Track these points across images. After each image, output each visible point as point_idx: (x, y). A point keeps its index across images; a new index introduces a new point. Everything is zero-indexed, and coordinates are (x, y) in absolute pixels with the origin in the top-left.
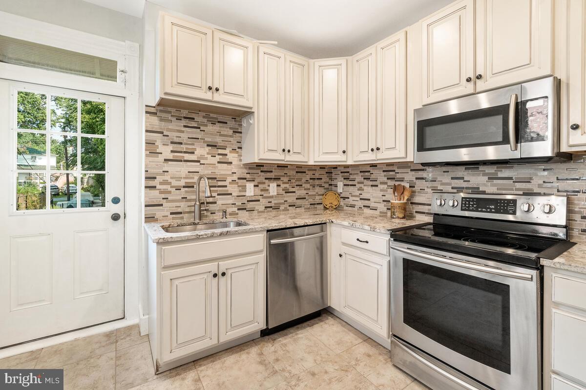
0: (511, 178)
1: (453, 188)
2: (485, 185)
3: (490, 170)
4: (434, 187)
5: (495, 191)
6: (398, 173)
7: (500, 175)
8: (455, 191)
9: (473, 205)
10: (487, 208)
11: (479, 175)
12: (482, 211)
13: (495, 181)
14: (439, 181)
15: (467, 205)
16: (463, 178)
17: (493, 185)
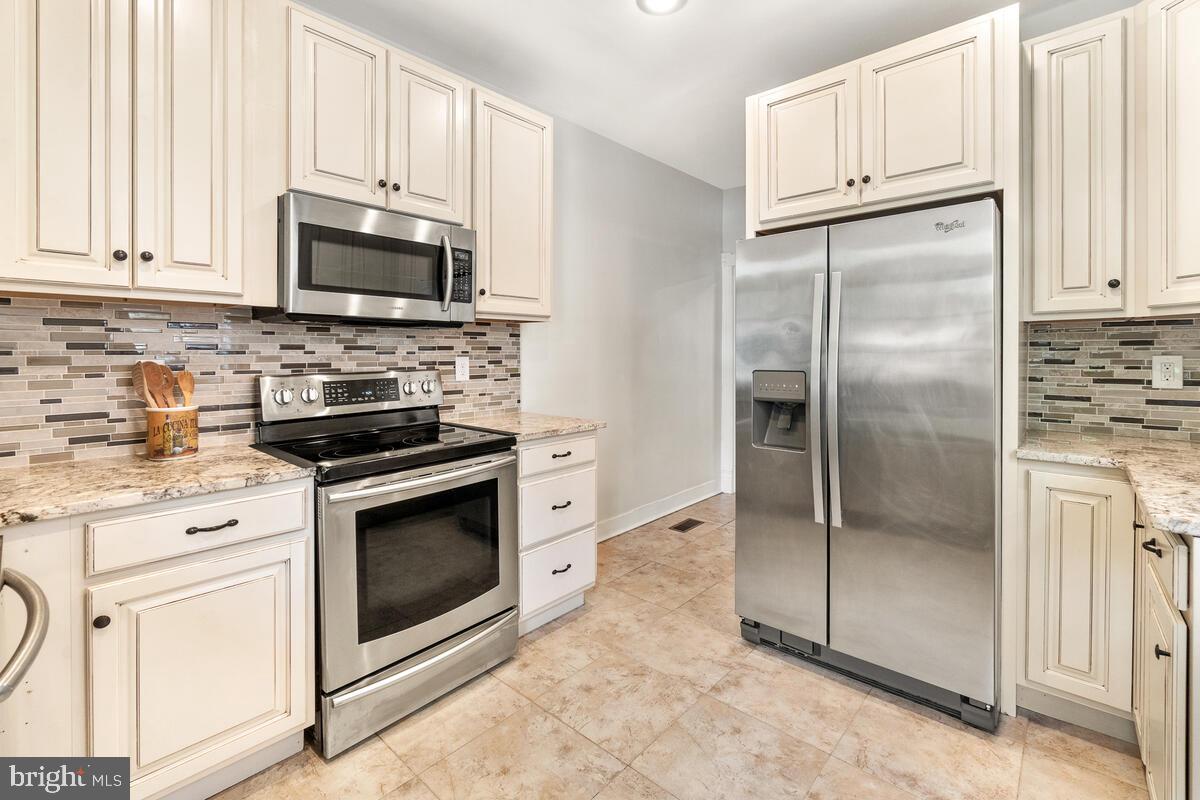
0: (373, 348)
1: (284, 366)
2: (340, 359)
3: (347, 333)
4: (241, 366)
5: (355, 369)
6: (118, 330)
7: (361, 342)
8: (288, 371)
9: (342, 394)
10: (363, 397)
11: (330, 342)
12: (357, 402)
13: (355, 353)
14: (251, 353)
15: (334, 396)
16: (302, 347)
17: (350, 359)
